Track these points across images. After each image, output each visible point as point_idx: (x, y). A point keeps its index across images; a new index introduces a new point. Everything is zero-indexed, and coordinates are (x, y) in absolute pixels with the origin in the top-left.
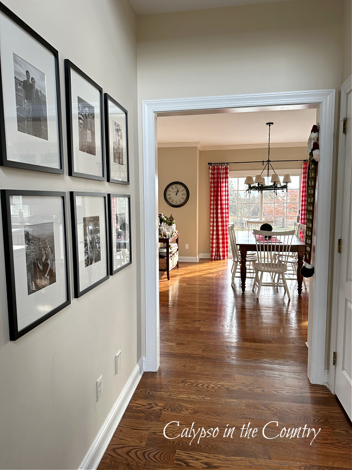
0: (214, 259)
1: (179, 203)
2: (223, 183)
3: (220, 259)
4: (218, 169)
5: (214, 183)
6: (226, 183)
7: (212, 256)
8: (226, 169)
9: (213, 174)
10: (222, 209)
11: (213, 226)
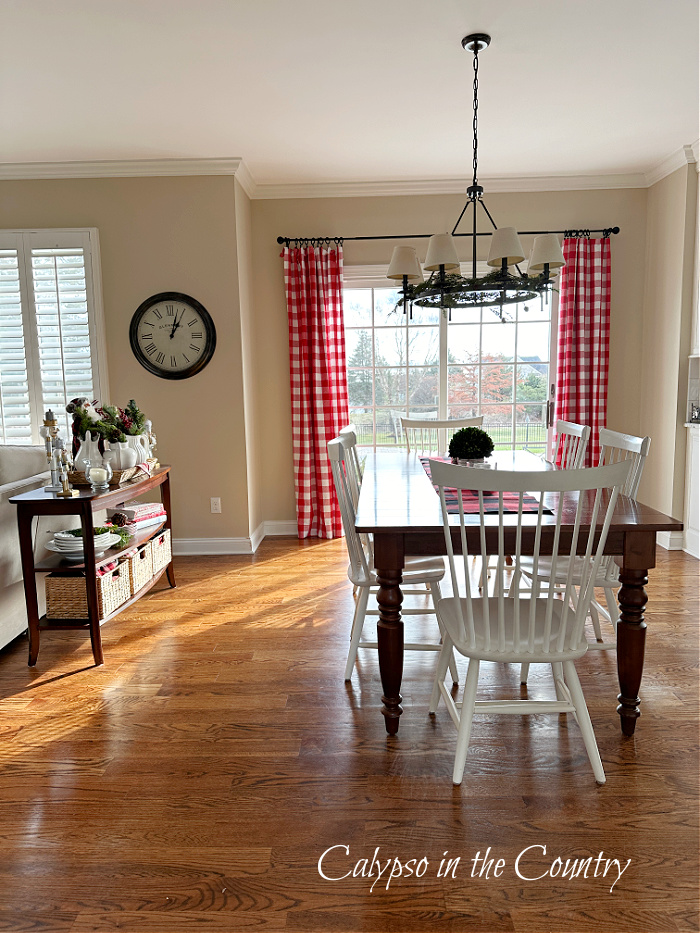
0: (309, 537)
1: (182, 365)
2: (326, 302)
3: (325, 539)
4: (310, 257)
5: (299, 302)
6: (334, 302)
7: (301, 528)
8: (334, 257)
9: (295, 274)
10: (325, 383)
11: (302, 437)
